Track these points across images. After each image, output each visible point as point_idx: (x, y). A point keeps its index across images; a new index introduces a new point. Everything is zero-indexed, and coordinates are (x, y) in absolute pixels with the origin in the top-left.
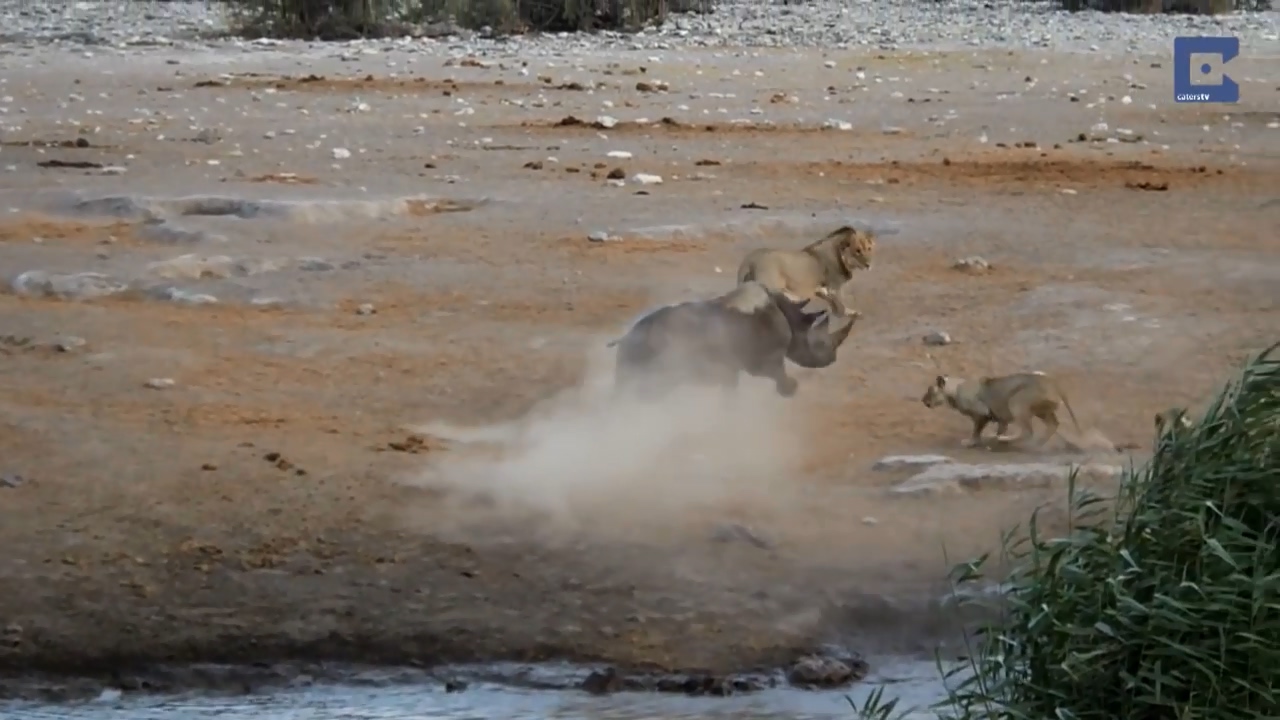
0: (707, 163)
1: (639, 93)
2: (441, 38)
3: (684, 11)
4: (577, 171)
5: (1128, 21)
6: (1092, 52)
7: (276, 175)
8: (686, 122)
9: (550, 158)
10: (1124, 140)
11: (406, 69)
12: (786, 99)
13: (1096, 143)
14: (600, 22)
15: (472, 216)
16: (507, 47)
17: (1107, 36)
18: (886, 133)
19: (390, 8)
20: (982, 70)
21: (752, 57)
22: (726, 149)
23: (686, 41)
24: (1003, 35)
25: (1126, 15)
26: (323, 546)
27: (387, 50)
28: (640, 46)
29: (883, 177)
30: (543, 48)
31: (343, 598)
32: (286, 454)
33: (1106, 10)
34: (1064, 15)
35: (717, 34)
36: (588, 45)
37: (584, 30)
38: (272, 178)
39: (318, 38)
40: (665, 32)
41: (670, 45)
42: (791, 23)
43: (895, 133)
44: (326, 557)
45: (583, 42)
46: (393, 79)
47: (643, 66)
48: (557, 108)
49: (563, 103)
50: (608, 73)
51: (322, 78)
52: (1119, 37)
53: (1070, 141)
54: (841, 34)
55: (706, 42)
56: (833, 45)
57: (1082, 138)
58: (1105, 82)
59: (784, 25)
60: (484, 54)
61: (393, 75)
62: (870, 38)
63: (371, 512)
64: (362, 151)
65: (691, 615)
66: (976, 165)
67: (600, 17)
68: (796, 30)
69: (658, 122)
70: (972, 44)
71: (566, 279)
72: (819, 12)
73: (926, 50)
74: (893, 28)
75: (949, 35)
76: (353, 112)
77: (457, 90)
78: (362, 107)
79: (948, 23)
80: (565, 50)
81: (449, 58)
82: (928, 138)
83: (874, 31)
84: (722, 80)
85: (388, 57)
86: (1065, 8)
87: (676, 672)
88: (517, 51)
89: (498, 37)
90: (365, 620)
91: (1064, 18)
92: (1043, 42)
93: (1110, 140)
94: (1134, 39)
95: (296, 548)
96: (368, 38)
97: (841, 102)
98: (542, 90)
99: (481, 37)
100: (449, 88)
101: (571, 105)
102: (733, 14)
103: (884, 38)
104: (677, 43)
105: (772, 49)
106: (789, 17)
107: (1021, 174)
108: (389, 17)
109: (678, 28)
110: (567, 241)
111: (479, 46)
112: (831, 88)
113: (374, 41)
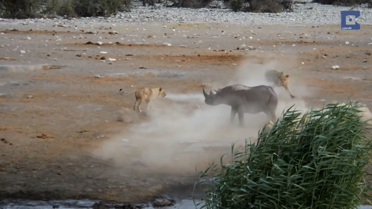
0: (129, 55)
1: (109, 35)
2: (52, 18)
3: (122, 11)
4: (91, 57)
5: (252, 15)
6: (241, 24)
7: (4, 58)
8: (123, 43)
9: (83, 54)
10: (250, 49)
11: (42, 27)
12: (152, 37)
13: (242, 50)
14: (98, 14)
15: (61, 70)
16: (71, 21)
17: (245, 19)
18: (181, 47)
19: (37, 10)
20: (209, 29)
21: (142, 25)
22: (134, 51)
23: (123, 19)
24: (215, 19)
25: (251, 13)
26: (17, 165)
27: (36, 22)
28: (109, 21)
29: (180, 60)
30: (81, 22)
31: (23, 180)
32: (7, 138)
33: (245, 12)
34: (233, 13)
35: (132, 18)
36: (94, 21)
37: (93, 16)
38: (3, 59)
39: (16, 18)
40: (117, 17)
41: (119, 21)
42: (153, 15)
43: (184, 47)
44: (18, 169)
45: (93, 20)
46: (38, 30)
47: (111, 27)
48: (86, 39)
49: (87, 37)
50: (100, 29)
51: (17, 30)
52: (249, 19)
53: (235, 50)
54: (168, 18)
55: (129, 20)
56: (166, 21)
57: (238, 49)
58: (245, 32)
59: (152, 15)
60: (64, 23)
61: (38, 29)
62: (177, 19)
63: (31, 156)
64: (29, 51)
65: (124, 186)
66: (207, 56)
67: (98, 13)
68: (155, 17)
69: (115, 43)
70: (206, 21)
71: (88, 89)
72: (162, 12)
73: (193, 23)
74: (183, 16)
75: (199, 18)
76: (26, 40)
77: (56, 34)
78: (29, 38)
79: (199, 15)
80: (88, 22)
81: (54, 24)
82: (193, 48)
83: (178, 17)
84: (134, 31)
85: (36, 24)
86: (233, 11)
87: (120, 203)
88: (74, 22)
89: (69, 18)
90: (29, 187)
91: (233, 14)
92: (227, 21)
93: (246, 49)
94: (253, 20)
95: (9, 166)
96: (31, 18)
97: (168, 38)
98: (81, 34)
99: (63, 18)
100: (54, 33)
101: (89, 38)
102: (137, 12)
103: (181, 19)
104: (121, 20)
105: (148, 22)
106: (153, 13)
107: (220, 59)
108: (37, 12)
109: (121, 16)
110: (88, 78)
111: (63, 21)
112: (165, 34)
113: (33, 19)
